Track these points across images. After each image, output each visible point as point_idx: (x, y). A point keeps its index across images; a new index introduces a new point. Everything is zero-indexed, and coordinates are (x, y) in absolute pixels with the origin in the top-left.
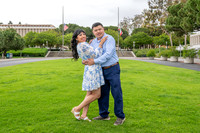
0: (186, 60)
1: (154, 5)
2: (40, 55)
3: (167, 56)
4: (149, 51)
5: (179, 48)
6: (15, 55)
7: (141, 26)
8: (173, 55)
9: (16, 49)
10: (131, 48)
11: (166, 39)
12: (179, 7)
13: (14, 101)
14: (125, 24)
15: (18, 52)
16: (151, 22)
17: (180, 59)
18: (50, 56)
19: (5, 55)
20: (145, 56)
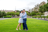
0: (43, 19)
1: (36, 6)
2: (10, 17)
3: (39, 18)
4: (35, 16)
5: (42, 16)
6: (4, 17)
7: (33, 11)
8: (40, 17)
9: (5, 16)
10: (31, 16)
11: (39, 14)
12: (42, 7)
13: (5, 26)
14: (30, 10)
15: (5, 17)
16: (36, 10)
17: (42, 18)
18: (13, 17)
19: (2, 17)
20: (34, 18)
